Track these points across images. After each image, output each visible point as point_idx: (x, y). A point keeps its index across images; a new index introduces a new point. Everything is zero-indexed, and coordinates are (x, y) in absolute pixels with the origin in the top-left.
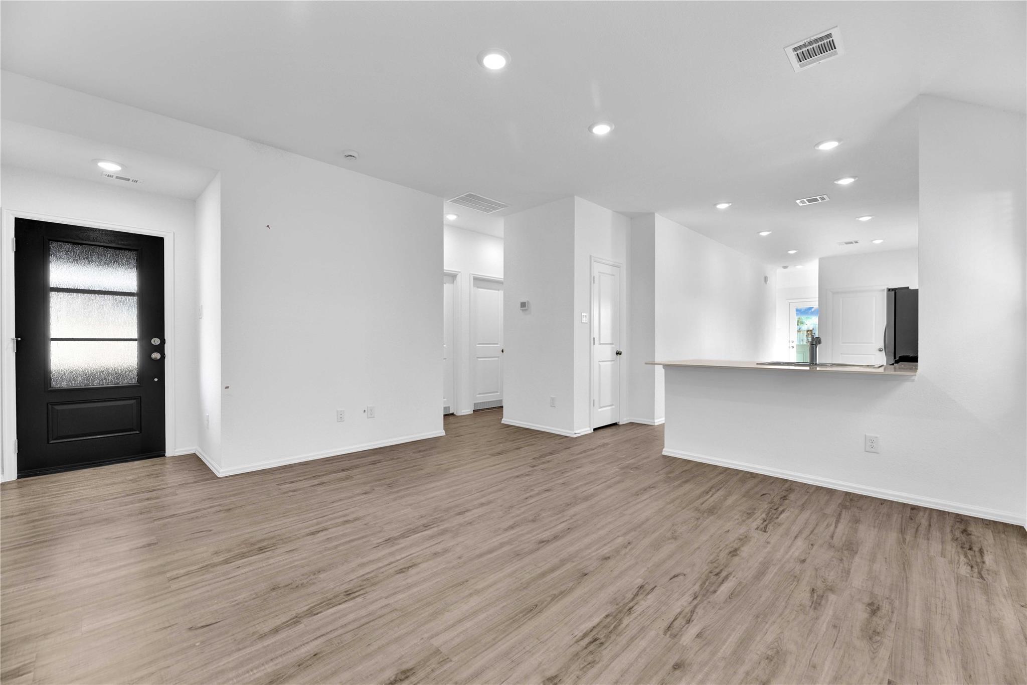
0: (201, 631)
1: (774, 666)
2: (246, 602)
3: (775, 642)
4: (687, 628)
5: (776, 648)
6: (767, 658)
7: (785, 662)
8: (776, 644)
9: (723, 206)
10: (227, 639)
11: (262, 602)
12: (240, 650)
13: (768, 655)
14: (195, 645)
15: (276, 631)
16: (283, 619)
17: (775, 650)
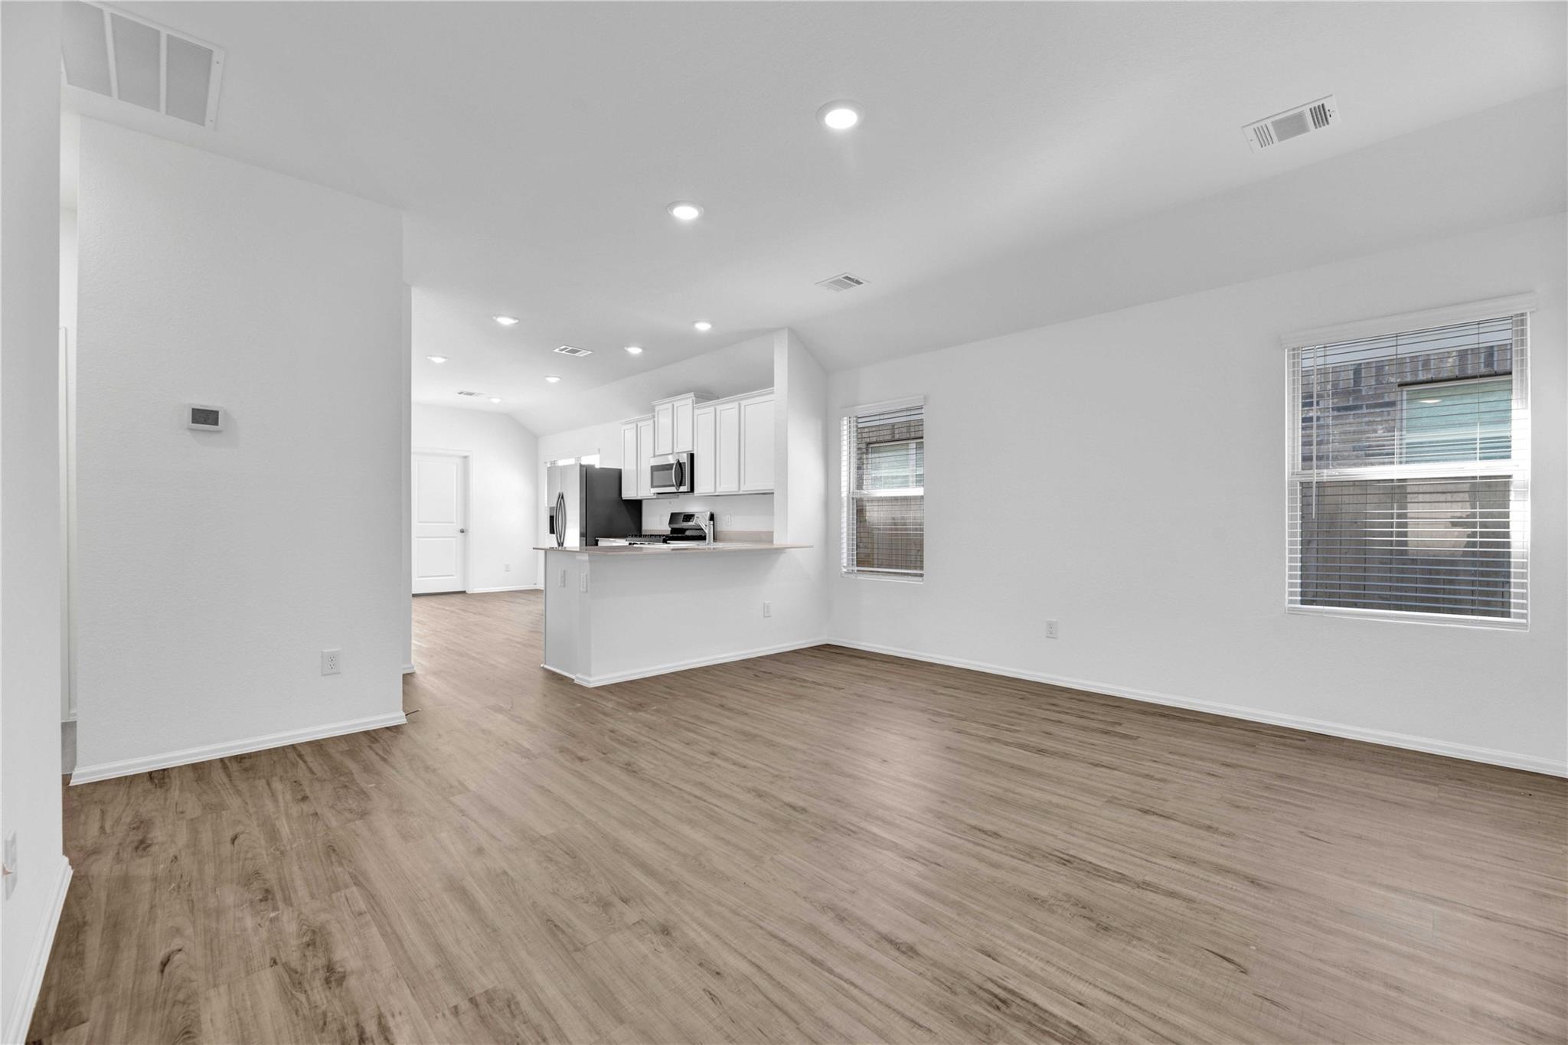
0: (1236, 959)
2: (1152, 944)
9: (506, 321)
10: (1222, 927)
11: (1139, 927)
12: (1221, 909)
14: (1257, 950)
15: (1172, 894)
16: (1150, 896)
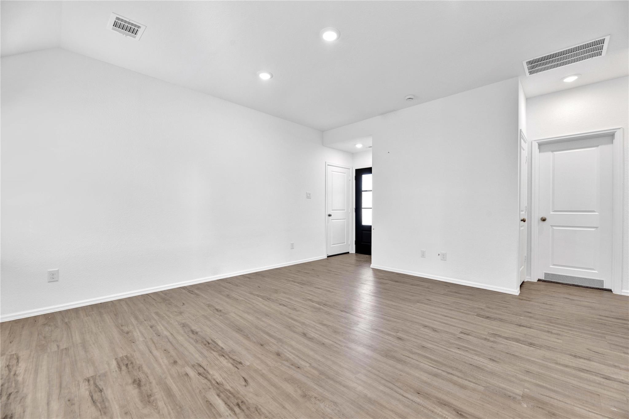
1: (144, 395)
3: (156, 405)
4: (195, 372)
5: (152, 403)
6: (150, 395)
7: (142, 402)
8: (154, 405)
13: (152, 397)
17: (151, 402)
